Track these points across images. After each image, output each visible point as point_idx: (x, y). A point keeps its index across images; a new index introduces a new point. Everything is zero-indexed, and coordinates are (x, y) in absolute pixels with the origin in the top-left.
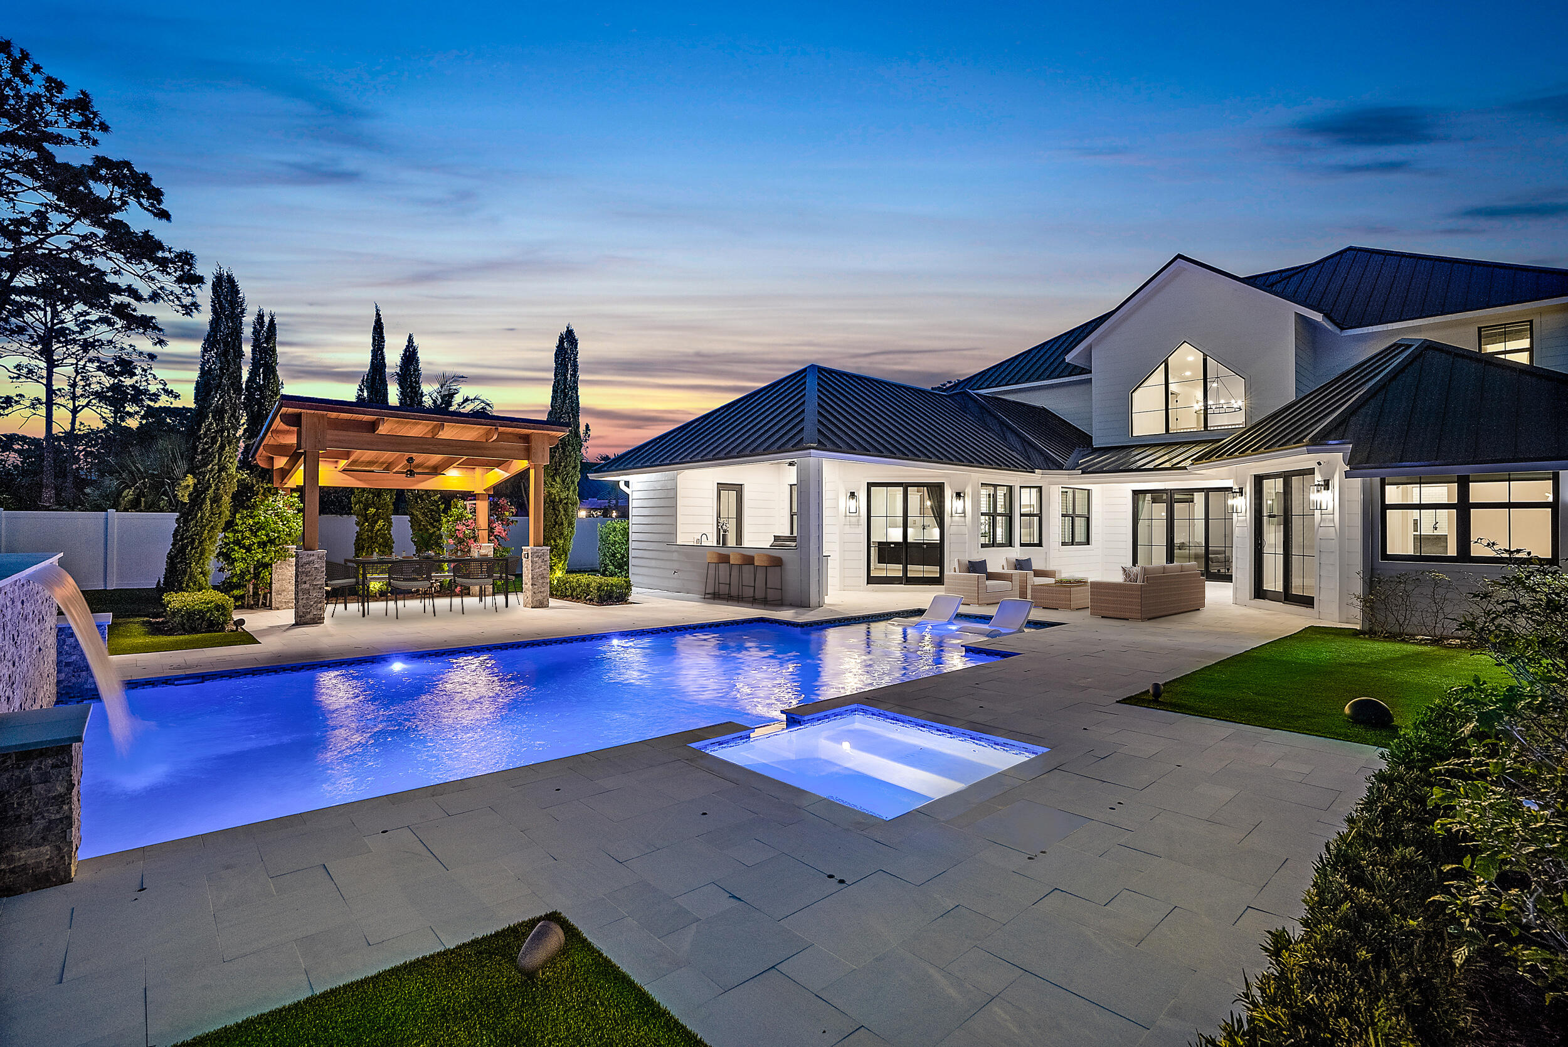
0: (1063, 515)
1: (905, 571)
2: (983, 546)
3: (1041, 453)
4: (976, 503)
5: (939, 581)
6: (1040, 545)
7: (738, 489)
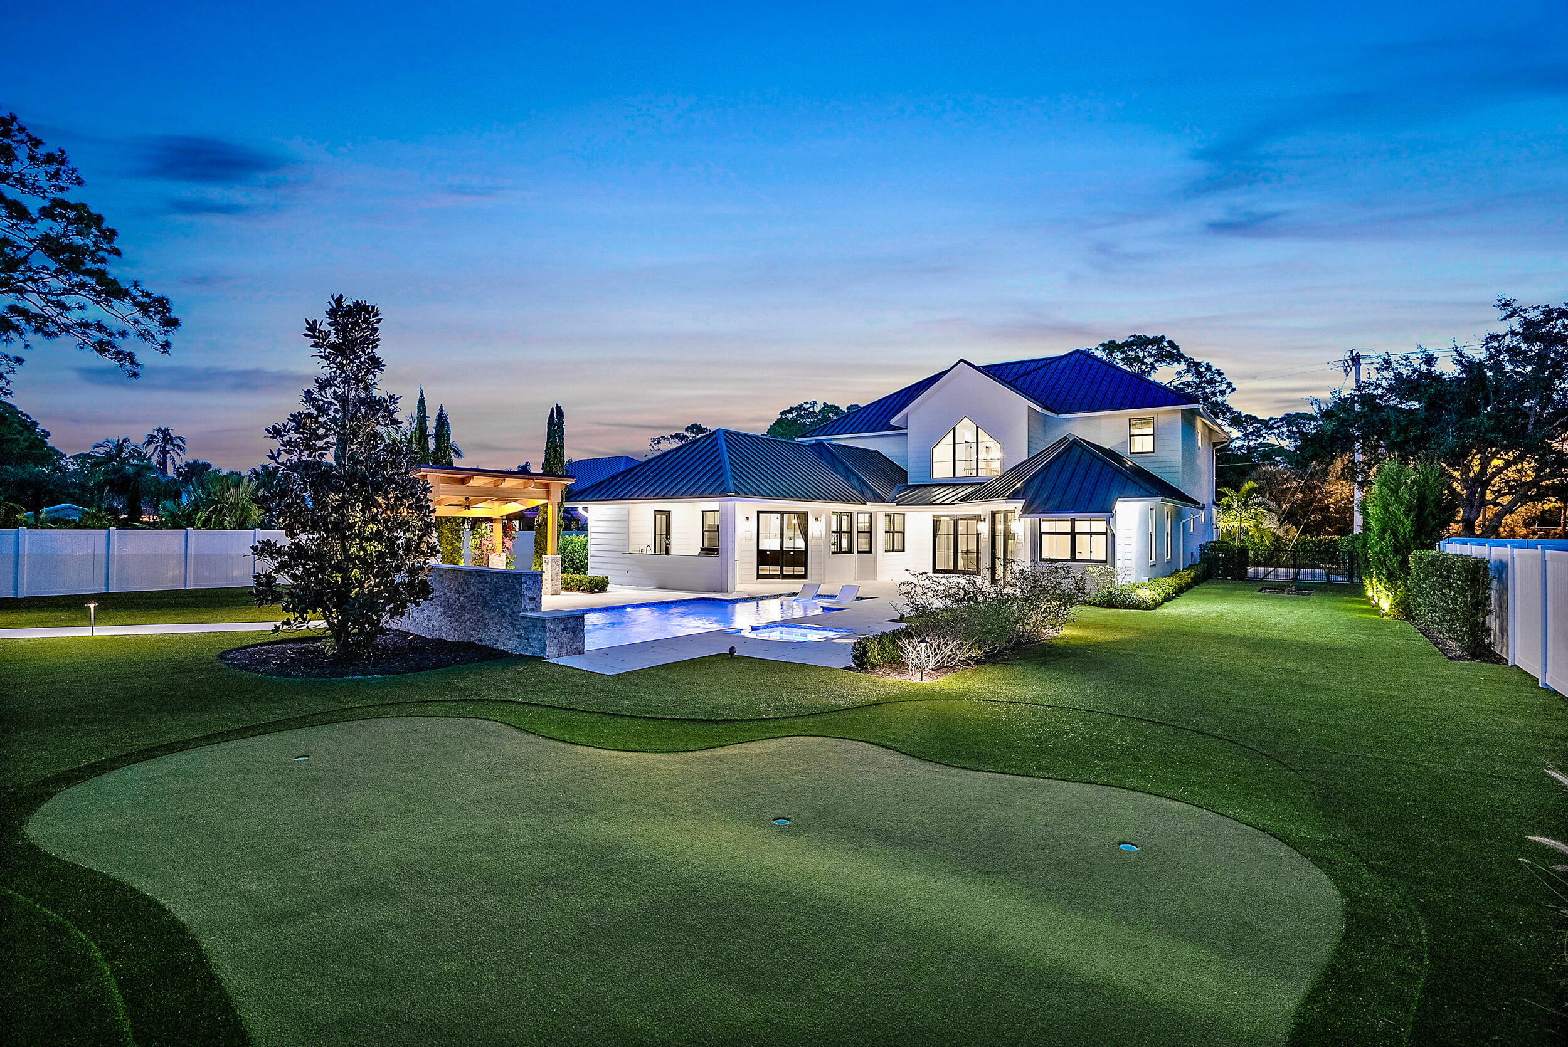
0: (886, 532)
1: (782, 570)
2: (833, 553)
3: (872, 491)
4: (828, 524)
5: (804, 577)
6: (870, 552)
7: (667, 514)
